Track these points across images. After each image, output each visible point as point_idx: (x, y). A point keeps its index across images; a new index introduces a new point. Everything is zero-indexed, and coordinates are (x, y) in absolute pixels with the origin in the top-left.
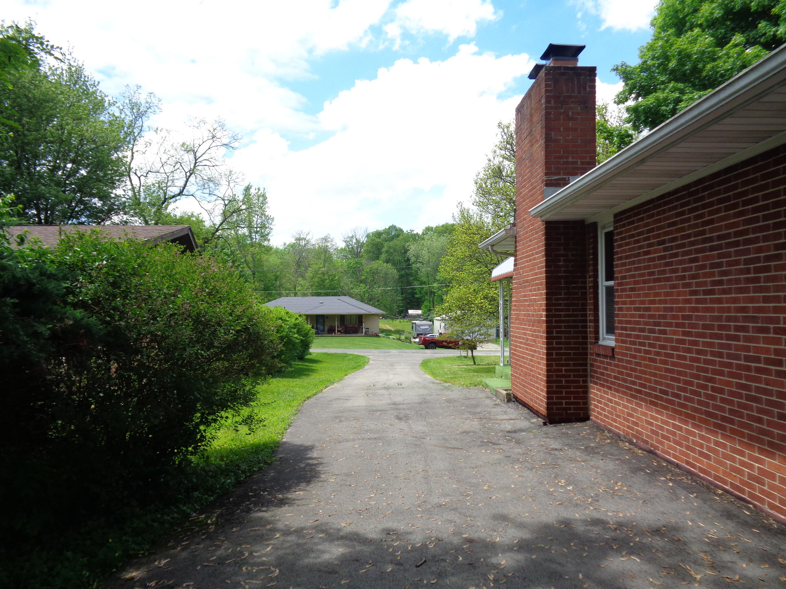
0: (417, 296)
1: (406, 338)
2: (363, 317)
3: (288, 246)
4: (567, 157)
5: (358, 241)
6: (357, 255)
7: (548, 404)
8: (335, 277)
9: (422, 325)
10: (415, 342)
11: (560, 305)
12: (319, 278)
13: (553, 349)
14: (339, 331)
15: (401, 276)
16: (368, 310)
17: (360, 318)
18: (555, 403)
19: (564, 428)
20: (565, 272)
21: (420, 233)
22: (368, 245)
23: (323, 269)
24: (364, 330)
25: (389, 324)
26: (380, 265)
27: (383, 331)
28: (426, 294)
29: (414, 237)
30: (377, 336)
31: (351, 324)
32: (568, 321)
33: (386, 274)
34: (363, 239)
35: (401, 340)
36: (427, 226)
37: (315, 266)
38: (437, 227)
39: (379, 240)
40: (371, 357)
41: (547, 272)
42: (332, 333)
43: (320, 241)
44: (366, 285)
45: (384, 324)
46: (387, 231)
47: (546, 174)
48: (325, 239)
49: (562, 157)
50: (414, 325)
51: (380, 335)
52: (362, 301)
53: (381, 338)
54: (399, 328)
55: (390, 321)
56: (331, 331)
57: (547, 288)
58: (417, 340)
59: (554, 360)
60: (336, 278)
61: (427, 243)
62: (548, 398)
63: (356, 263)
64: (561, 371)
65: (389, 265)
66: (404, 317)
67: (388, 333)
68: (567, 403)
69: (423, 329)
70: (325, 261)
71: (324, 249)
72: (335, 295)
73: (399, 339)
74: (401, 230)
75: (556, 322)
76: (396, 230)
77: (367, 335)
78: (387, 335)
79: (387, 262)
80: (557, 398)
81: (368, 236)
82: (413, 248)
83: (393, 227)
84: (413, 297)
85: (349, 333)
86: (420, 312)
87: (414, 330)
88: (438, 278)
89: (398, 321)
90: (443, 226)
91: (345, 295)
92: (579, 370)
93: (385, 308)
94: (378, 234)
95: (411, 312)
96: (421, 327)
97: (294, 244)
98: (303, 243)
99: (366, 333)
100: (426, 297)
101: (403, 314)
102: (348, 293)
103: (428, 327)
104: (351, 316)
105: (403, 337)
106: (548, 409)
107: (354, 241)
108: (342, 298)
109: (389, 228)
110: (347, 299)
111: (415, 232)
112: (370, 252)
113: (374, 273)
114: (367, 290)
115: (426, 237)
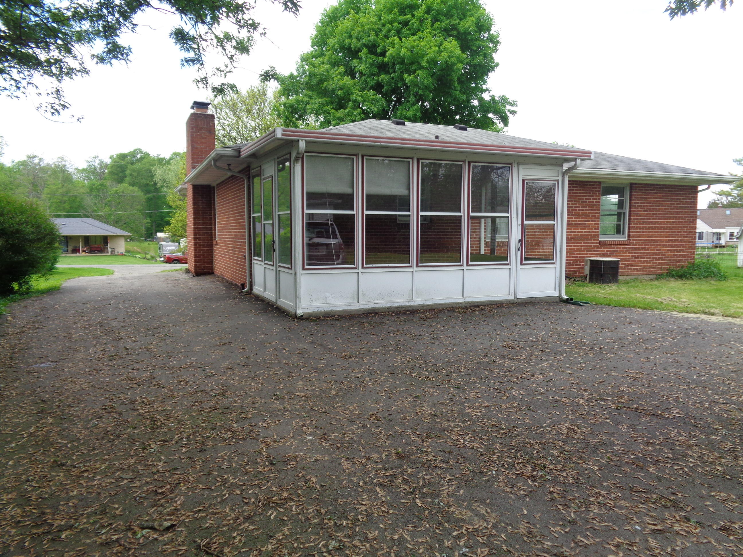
0: (165, 219)
1: (152, 257)
2: (108, 238)
3: (17, 163)
4: (202, 156)
5: (101, 162)
6: (101, 176)
7: (195, 267)
8: (76, 198)
9: (168, 246)
10: (161, 261)
11: (200, 223)
12: (57, 198)
13: (197, 243)
14: (84, 251)
15: (149, 199)
16: (113, 231)
17: (106, 239)
18: (198, 267)
19: (201, 278)
20: (202, 208)
21: (167, 157)
22: (112, 167)
23: (62, 190)
24: (109, 250)
25: (136, 245)
26: (124, 187)
27: (129, 251)
29: (162, 162)
30: (122, 255)
31: (95, 244)
32: (204, 230)
33: (133, 197)
34: (108, 161)
36: (174, 151)
37: (52, 186)
39: (123, 162)
40: (116, 270)
41: (193, 208)
42: (76, 253)
43: (55, 160)
44: (110, 207)
46: (133, 154)
47: (192, 163)
48: (62, 159)
49: (199, 155)
50: (161, 246)
51: (126, 254)
52: (107, 223)
53: (127, 257)
55: (138, 244)
56: (76, 250)
57: (194, 215)
58: (162, 259)
59: (198, 248)
60: (78, 199)
61: (174, 167)
62: (195, 265)
63: (100, 184)
64: (200, 252)
65: (136, 189)
66: (152, 239)
67: (134, 253)
68: (203, 267)
69: (170, 250)
70: (64, 181)
71: (61, 168)
72: (79, 216)
73: (145, 258)
74: (147, 154)
75: (198, 230)
76: (142, 153)
78: (133, 255)
79: (133, 186)
80: (199, 265)
81: (112, 157)
82: (159, 173)
83: (138, 151)
84: (162, 220)
85: (94, 253)
87: (161, 250)
89: (146, 243)
91: (88, 217)
92: (209, 252)
93: (131, 230)
94: (123, 156)
95: (159, 234)
96: (168, 248)
97: (25, 161)
98: (36, 161)
99: (112, 253)
101: (151, 236)
102: (91, 215)
103: (174, 248)
104: (95, 237)
105: (149, 257)
106: (195, 269)
107: (97, 161)
108: (85, 220)
109: (134, 151)
110: (91, 221)
111: (162, 157)
112: (114, 174)
113: (120, 196)
114: (113, 213)
115: (173, 162)
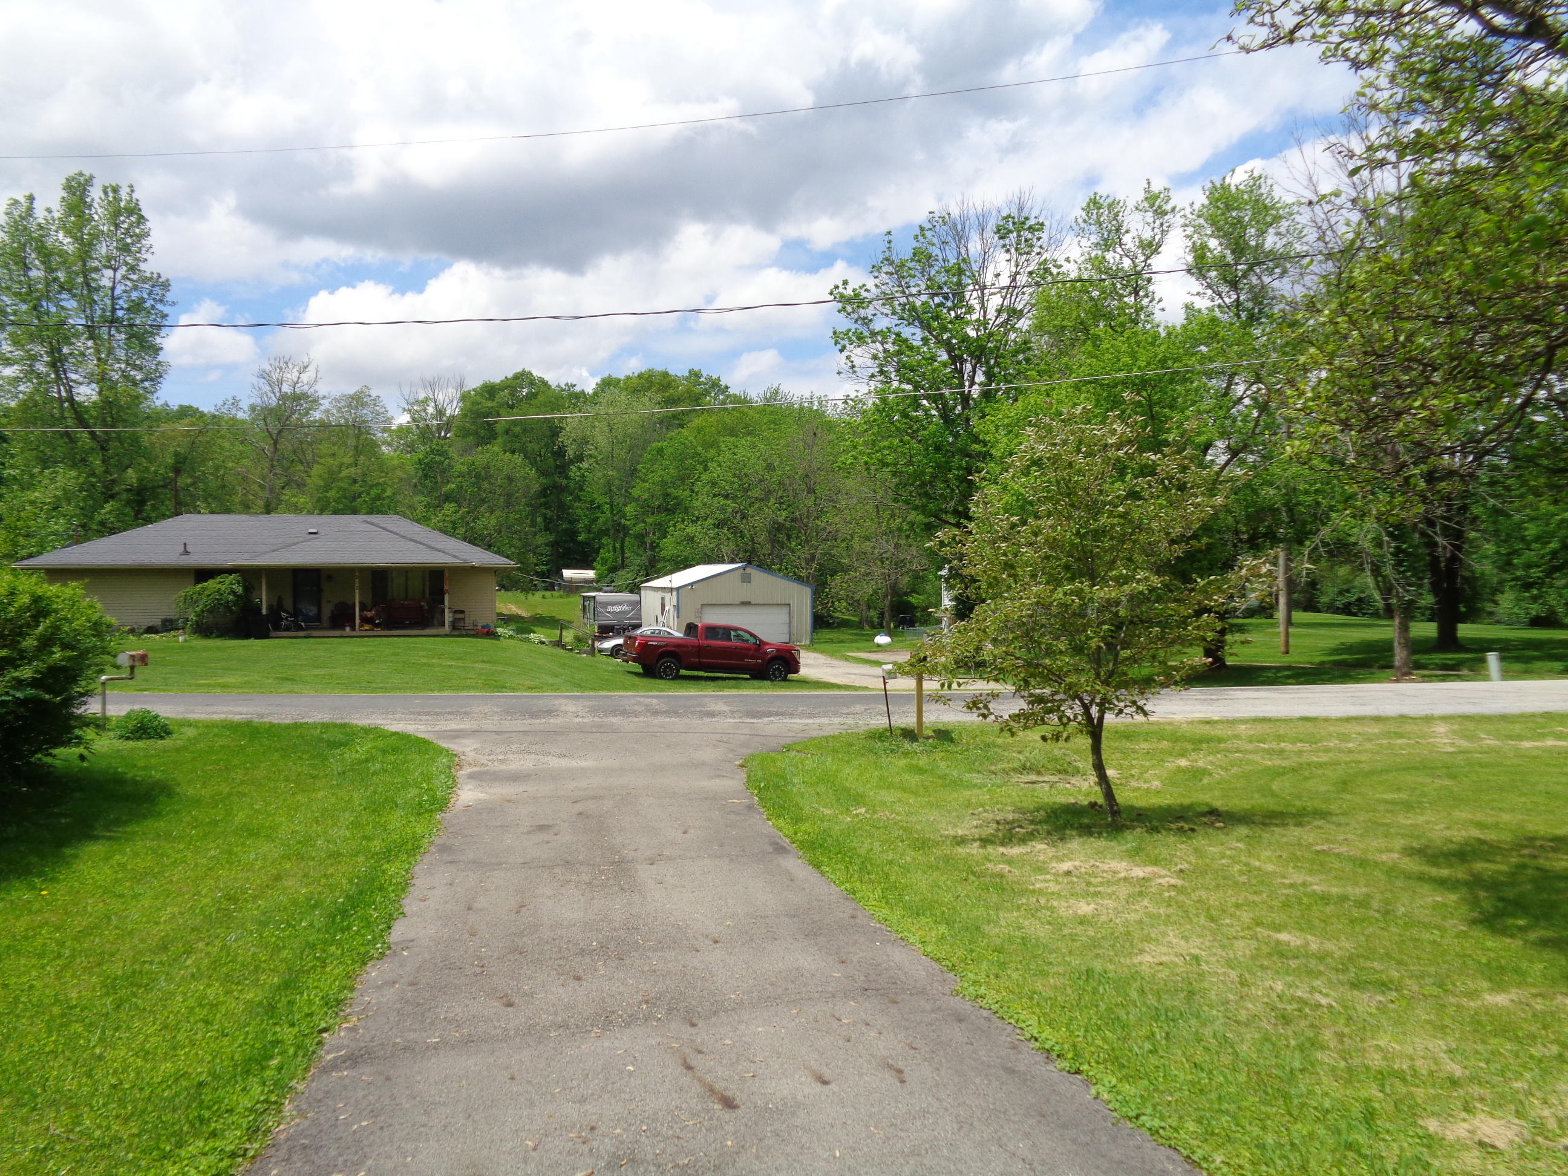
0: (581, 538)
1: (578, 639)
2: (447, 574)
5: (440, 412)
8: (384, 491)
9: (613, 604)
12: (340, 488)
15: (544, 492)
16: (461, 555)
17: (436, 579)
21: (590, 389)
22: (464, 420)
23: (353, 470)
24: (448, 617)
25: (517, 603)
26: (494, 454)
27: (507, 620)
28: (605, 533)
29: (574, 398)
30: (489, 634)
31: (406, 598)
33: (510, 479)
34: (453, 409)
35: (564, 647)
36: (606, 375)
37: (330, 460)
38: (628, 378)
39: (490, 404)
42: (343, 627)
43: (343, 404)
44: (459, 506)
45: (509, 604)
46: (511, 385)
48: (358, 400)
50: (590, 605)
51: (499, 630)
53: (504, 642)
54: (544, 611)
55: (520, 595)
56: (341, 618)
60: (388, 493)
63: (432, 451)
65: (518, 459)
66: (551, 587)
67: (523, 625)
69: (615, 614)
70: (358, 452)
73: (559, 644)
74: (544, 383)
76: (532, 382)
77: (459, 629)
78: (521, 631)
79: (512, 453)
81: (464, 398)
82: (571, 425)
83: (523, 377)
84: (573, 539)
85: (399, 625)
86: (590, 574)
87: (590, 615)
88: (636, 492)
89: (539, 595)
90: (640, 376)
94: (490, 391)
95: (567, 573)
96: (611, 609)
99: (454, 626)
100: (604, 540)
101: (550, 579)
103: (626, 608)
104: (406, 572)
105: (568, 636)
107: (431, 410)
109: (515, 378)
110: (394, 521)
111: (578, 389)
112: (468, 429)
113: (480, 476)
114: (462, 518)
115: (602, 399)
